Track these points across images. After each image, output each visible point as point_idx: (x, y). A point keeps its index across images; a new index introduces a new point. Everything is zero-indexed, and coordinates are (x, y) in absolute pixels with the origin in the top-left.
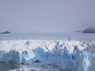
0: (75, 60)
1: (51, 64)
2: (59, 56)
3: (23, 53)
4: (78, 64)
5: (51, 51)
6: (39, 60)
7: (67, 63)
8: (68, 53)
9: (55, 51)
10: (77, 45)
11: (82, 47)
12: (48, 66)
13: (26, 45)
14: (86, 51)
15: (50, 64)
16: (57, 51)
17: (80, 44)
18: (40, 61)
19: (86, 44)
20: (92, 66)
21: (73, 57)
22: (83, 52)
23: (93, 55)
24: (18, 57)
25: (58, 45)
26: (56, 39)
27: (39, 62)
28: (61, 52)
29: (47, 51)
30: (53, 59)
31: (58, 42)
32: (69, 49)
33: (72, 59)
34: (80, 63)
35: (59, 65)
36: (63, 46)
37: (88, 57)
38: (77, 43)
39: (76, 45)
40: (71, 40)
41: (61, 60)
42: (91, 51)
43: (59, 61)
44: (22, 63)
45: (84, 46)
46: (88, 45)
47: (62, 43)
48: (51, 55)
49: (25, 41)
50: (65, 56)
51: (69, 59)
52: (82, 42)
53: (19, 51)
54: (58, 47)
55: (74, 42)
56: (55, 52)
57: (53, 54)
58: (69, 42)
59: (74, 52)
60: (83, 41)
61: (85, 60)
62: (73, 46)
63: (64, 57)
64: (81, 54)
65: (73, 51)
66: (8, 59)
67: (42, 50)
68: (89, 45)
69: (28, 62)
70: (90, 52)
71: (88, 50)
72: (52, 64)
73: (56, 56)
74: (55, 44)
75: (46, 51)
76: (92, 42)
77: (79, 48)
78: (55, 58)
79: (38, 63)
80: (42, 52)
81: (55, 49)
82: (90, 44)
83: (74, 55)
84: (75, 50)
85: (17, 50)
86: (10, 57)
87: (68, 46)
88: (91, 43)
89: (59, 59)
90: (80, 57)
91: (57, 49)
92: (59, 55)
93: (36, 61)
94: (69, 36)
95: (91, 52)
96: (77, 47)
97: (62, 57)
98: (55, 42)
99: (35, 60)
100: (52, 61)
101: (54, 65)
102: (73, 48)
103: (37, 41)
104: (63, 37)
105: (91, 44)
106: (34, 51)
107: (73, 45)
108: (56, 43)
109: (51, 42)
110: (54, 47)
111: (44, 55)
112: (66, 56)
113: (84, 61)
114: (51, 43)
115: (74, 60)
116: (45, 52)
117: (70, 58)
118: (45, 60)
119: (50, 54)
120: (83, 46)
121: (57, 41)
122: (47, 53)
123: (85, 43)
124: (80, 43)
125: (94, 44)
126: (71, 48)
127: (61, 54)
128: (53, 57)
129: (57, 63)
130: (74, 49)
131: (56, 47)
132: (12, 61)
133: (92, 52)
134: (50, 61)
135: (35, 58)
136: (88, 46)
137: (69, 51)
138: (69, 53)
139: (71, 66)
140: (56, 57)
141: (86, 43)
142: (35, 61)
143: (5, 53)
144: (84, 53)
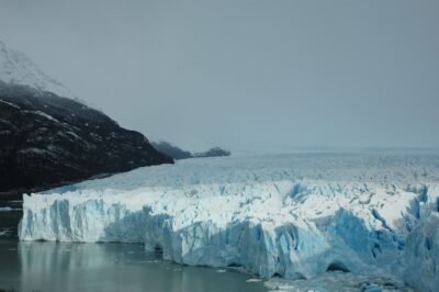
2: (429, 249)
3: (280, 232)
5: (392, 226)
6: (343, 260)
9: (412, 225)
13: (289, 200)
16: (419, 228)
18: (349, 268)
24: (262, 248)
25: (421, 203)
26: (416, 176)
27: (346, 271)
29: (378, 226)
30: (403, 261)
31: (425, 190)
35: (432, 285)
41: (437, 267)
43: (427, 271)
44: (274, 271)
48: (396, 244)
49: (287, 186)
53: (265, 226)
54: (422, 211)
56: (409, 229)
57: (404, 236)
66: (223, 254)
67: (358, 222)
69: (300, 270)
72: (400, 283)
73: (417, 247)
74: (412, 196)
75: (372, 224)
78: (413, 257)
79: (340, 275)
80: (357, 229)
81: (412, 217)
85: (255, 222)
86: (230, 248)
89: (429, 262)
91: (418, 216)
92: (429, 245)
93: (333, 268)
98: (408, 190)
99: (329, 261)
100: (401, 269)
101: (407, 284)
103: (334, 185)
106: (323, 224)
108: (415, 191)
109: (391, 190)
110: (408, 208)
111: (366, 241)
114: (393, 194)
116: (370, 229)
118: (370, 263)
119: (390, 237)
121: (419, 187)
122: (378, 233)
128: (402, 252)
129: (423, 279)
131: (415, 209)
132: (236, 261)
134: (388, 267)
135: (327, 254)
140: (416, 254)
142: (327, 266)
143: (212, 231)
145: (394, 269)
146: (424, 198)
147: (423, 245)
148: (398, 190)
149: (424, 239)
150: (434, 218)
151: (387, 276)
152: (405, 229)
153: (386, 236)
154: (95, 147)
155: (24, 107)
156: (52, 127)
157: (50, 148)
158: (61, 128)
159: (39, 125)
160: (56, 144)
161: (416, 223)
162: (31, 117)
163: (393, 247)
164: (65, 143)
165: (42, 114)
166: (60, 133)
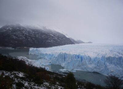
154: (60, 41)
155: (48, 33)
156: (53, 37)
157: (52, 41)
158: (54, 37)
159: (50, 37)
160: (53, 40)
162: (49, 35)
164: (54, 40)
165: (51, 35)
166: (54, 38)
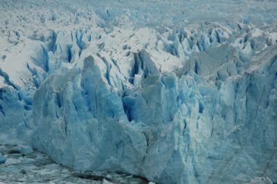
0: (140, 123)
1: (21, 145)
2: (60, 106)
4: (152, 138)
7: (99, 138)
8: (106, 91)
9: (41, 79)
10: (143, 51)
11: (169, 54)
12: (6, 156)
14: (190, 77)
15: (15, 148)
16: (48, 82)
17: (160, 42)
19: (185, 41)
20: (219, 143)
21: (129, 109)
22: (177, 79)
23: (222, 90)
25: (50, 53)
26: (43, 20)
28: (70, 84)
30: (31, 123)
31: (54, 37)
32: (109, 68)
33: (123, 119)
34: (163, 135)
35: (63, 148)
36: (80, 54)
37: (197, 105)
38: (144, 40)
39: (140, 47)
40: (116, 25)
41: (69, 127)
42: (214, 75)
43: (59, 132)
45: (180, 50)
46: (198, 44)
47: (70, 43)
48: (22, 103)
50: (89, 103)
51: (110, 119)
52: (166, 34)
54: (51, 62)
55: (131, 32)
56: (37, 85)
57: (31, 93)
58: (103, 35)
59: (132, 82)
60: (171, 27)
61: (187, 120)
62: (128, 54)
63: (86, 108)
64: (164, 91)
65: (128, 77)
68: (201, 44)
70: (207, 77)
71: (196, 72)
72: (28, 148)
73: (46, 105)
74: (39, 44)
76: (213, 32)
77: (156, 64)
78: (42, 117)
81: (40, 70)
82: (207, 39)
83: (131, 97)
84: (135, 71)
87: (103, 54)
88: (210, 34)
89: (60, 121)
90: (159, 105)
91: (47, 69)
92: (59, 102)
94: (104, 7)
95: (211, 79)
96: (145, 58)
97: (73, 112)
98: (34, 37)
100: (29, 133)
101: (35, 150)
102: (125, 66)
104: (74, 11)
105: (211, 41)
107: (125, 48)
108: (42, 39)
109: (14, 38)
110: (34, 59)
112: (93, 104)
113: (182, 125)
114: (16, 43)
115: (133, 122)
117: (112, 113)
119: (15, 96)
120: (172, 50)
121: (47, 34)
123: (182, 36)
124: (159, 39)
125: (224, 40)
126: (115, 64)
127: (69, 97)
128: (30, 112)
129: (53, 141)
130: (131, 69)
133: (219, 77)
134: (14, 131)
136: (197, 50)
137: (107, 76)
138: (108, 87)
139: (120, 151)
140: (46, 113)
141: (185, 36)
144: (180, 87)
145: (20, 133)
146: (53, 47)
147: (52, 102)
148: (22, 38)
149: (54, 95)
150: (65, 69)
151: (12, 142)
152: (31, 86)
153: (9, 95)
161: (44, 77)
163: (18, 106)
